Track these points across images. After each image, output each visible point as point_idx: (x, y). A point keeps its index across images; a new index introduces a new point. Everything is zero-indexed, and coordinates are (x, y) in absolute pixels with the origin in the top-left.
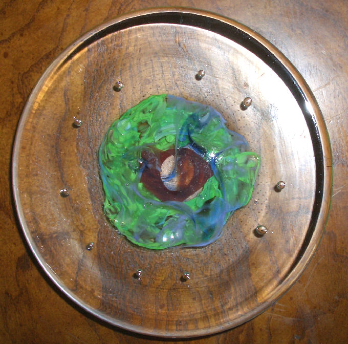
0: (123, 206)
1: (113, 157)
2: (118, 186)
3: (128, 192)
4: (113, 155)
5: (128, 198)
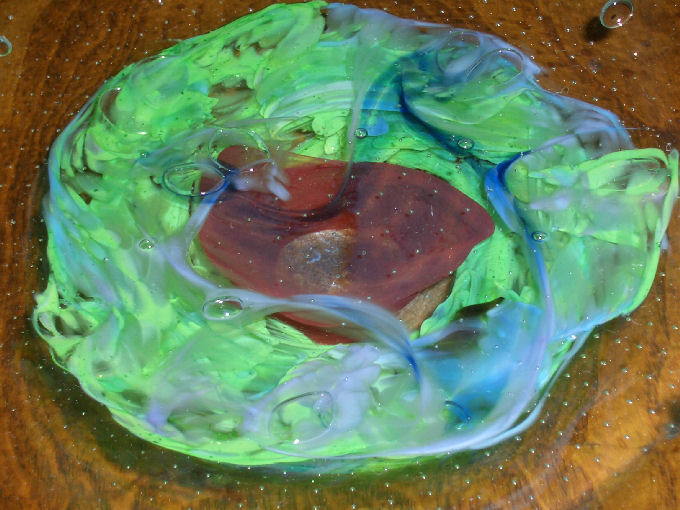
0: (117, 313)
1: (102, 162)
2: (106, 249)
3: (144, 266)
4: (105, 156)
5: (142, 289)
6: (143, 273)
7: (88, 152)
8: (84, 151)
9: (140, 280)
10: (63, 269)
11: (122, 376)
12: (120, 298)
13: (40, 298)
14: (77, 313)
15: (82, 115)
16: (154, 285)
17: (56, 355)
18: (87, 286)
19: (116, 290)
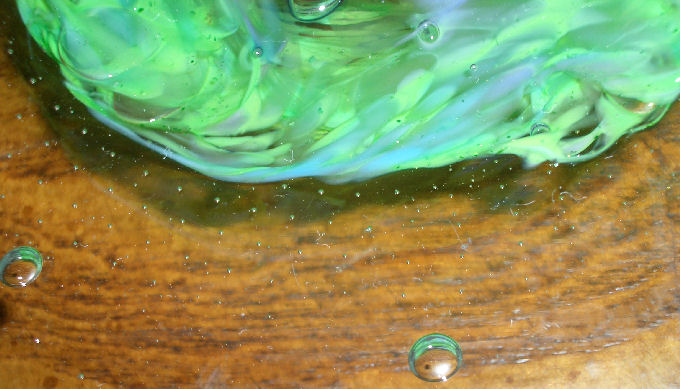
6: (480, 35)
7: (243, 129)
8: (240, 135)
9: (495, 37)
10: (471, 140)
11: (675, 35)
12: (527, 60)
13: (534, 160)
14: (553, 113)
15: (164, 147)
16: (504, 20)
17: (641, 124)
18: (502, 106)
19: (512, 66)
